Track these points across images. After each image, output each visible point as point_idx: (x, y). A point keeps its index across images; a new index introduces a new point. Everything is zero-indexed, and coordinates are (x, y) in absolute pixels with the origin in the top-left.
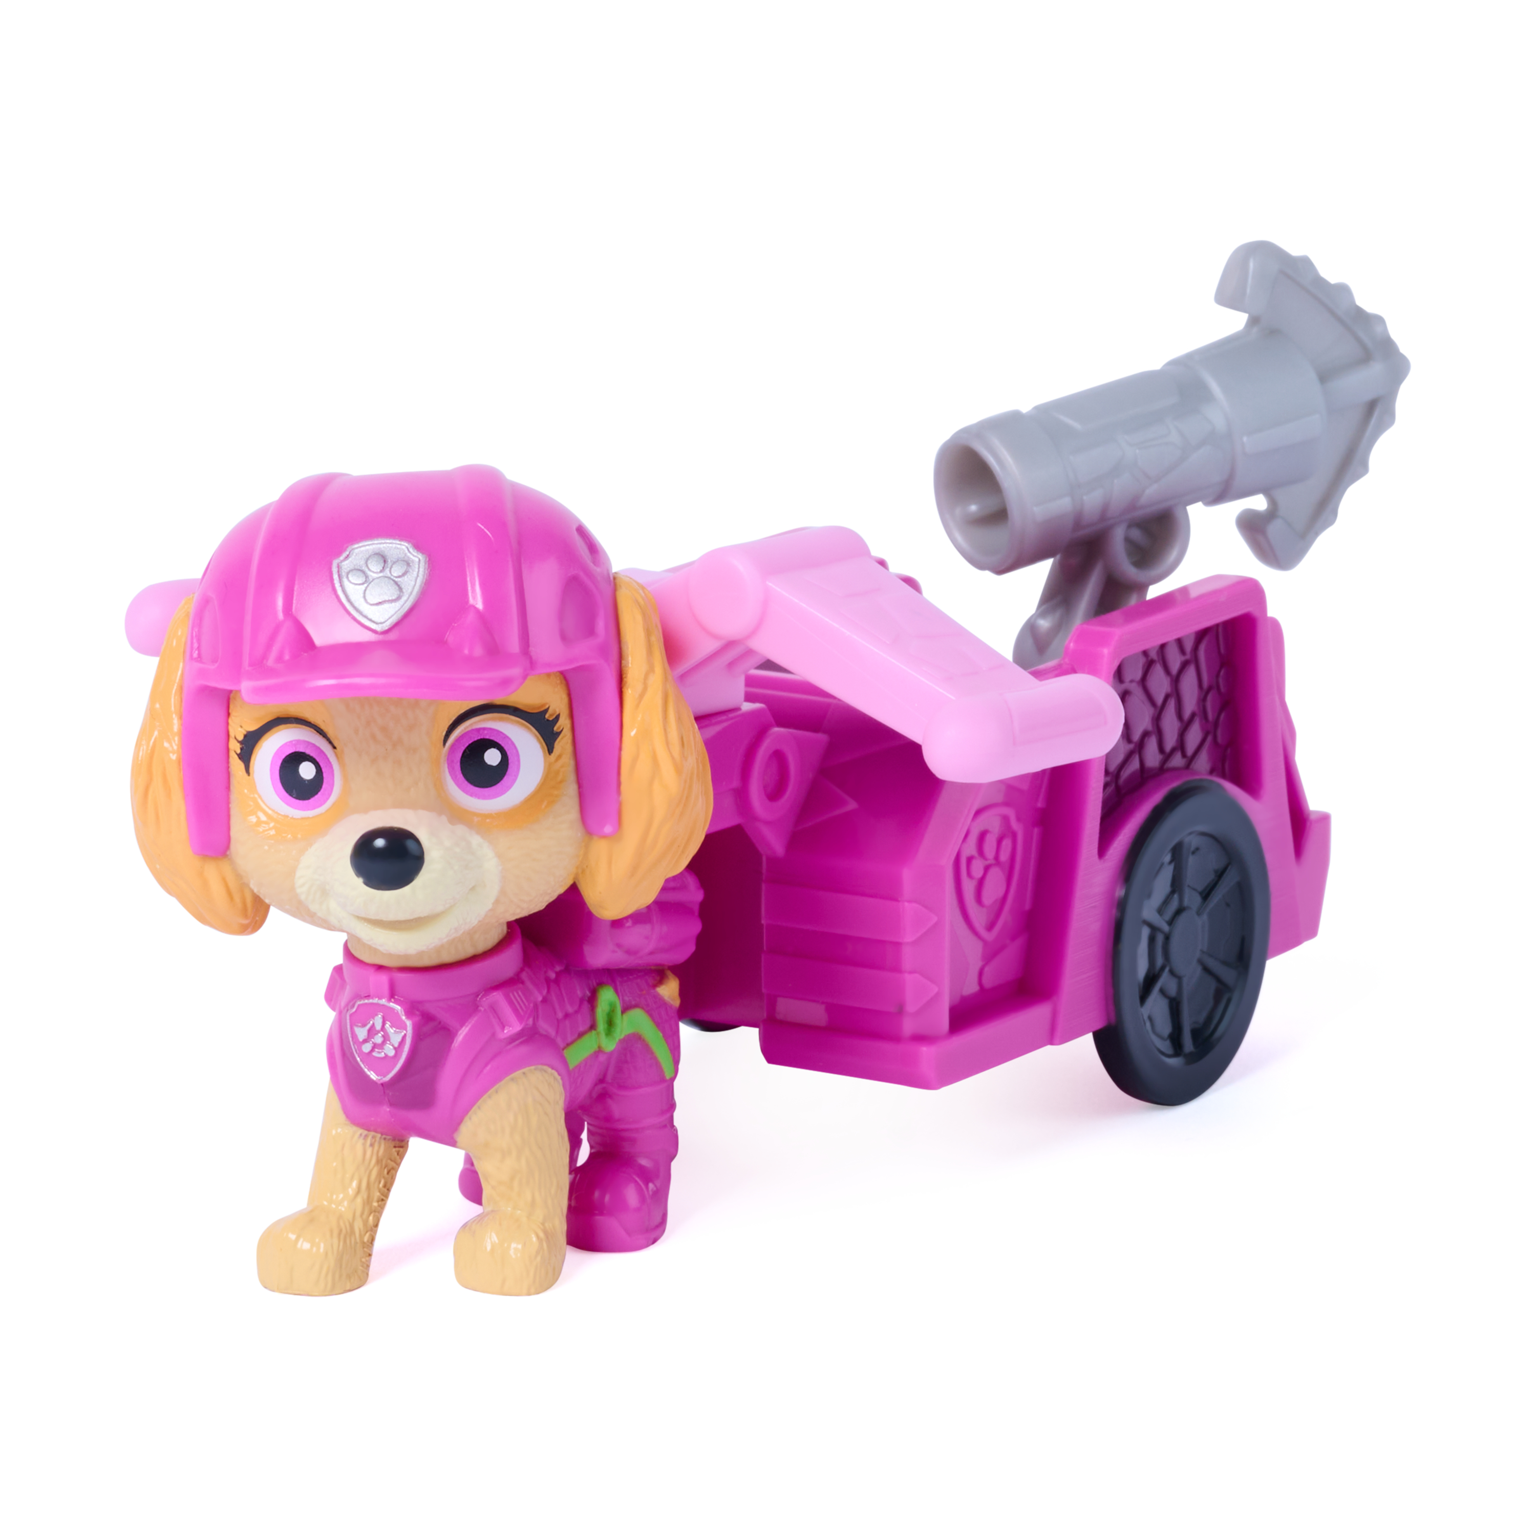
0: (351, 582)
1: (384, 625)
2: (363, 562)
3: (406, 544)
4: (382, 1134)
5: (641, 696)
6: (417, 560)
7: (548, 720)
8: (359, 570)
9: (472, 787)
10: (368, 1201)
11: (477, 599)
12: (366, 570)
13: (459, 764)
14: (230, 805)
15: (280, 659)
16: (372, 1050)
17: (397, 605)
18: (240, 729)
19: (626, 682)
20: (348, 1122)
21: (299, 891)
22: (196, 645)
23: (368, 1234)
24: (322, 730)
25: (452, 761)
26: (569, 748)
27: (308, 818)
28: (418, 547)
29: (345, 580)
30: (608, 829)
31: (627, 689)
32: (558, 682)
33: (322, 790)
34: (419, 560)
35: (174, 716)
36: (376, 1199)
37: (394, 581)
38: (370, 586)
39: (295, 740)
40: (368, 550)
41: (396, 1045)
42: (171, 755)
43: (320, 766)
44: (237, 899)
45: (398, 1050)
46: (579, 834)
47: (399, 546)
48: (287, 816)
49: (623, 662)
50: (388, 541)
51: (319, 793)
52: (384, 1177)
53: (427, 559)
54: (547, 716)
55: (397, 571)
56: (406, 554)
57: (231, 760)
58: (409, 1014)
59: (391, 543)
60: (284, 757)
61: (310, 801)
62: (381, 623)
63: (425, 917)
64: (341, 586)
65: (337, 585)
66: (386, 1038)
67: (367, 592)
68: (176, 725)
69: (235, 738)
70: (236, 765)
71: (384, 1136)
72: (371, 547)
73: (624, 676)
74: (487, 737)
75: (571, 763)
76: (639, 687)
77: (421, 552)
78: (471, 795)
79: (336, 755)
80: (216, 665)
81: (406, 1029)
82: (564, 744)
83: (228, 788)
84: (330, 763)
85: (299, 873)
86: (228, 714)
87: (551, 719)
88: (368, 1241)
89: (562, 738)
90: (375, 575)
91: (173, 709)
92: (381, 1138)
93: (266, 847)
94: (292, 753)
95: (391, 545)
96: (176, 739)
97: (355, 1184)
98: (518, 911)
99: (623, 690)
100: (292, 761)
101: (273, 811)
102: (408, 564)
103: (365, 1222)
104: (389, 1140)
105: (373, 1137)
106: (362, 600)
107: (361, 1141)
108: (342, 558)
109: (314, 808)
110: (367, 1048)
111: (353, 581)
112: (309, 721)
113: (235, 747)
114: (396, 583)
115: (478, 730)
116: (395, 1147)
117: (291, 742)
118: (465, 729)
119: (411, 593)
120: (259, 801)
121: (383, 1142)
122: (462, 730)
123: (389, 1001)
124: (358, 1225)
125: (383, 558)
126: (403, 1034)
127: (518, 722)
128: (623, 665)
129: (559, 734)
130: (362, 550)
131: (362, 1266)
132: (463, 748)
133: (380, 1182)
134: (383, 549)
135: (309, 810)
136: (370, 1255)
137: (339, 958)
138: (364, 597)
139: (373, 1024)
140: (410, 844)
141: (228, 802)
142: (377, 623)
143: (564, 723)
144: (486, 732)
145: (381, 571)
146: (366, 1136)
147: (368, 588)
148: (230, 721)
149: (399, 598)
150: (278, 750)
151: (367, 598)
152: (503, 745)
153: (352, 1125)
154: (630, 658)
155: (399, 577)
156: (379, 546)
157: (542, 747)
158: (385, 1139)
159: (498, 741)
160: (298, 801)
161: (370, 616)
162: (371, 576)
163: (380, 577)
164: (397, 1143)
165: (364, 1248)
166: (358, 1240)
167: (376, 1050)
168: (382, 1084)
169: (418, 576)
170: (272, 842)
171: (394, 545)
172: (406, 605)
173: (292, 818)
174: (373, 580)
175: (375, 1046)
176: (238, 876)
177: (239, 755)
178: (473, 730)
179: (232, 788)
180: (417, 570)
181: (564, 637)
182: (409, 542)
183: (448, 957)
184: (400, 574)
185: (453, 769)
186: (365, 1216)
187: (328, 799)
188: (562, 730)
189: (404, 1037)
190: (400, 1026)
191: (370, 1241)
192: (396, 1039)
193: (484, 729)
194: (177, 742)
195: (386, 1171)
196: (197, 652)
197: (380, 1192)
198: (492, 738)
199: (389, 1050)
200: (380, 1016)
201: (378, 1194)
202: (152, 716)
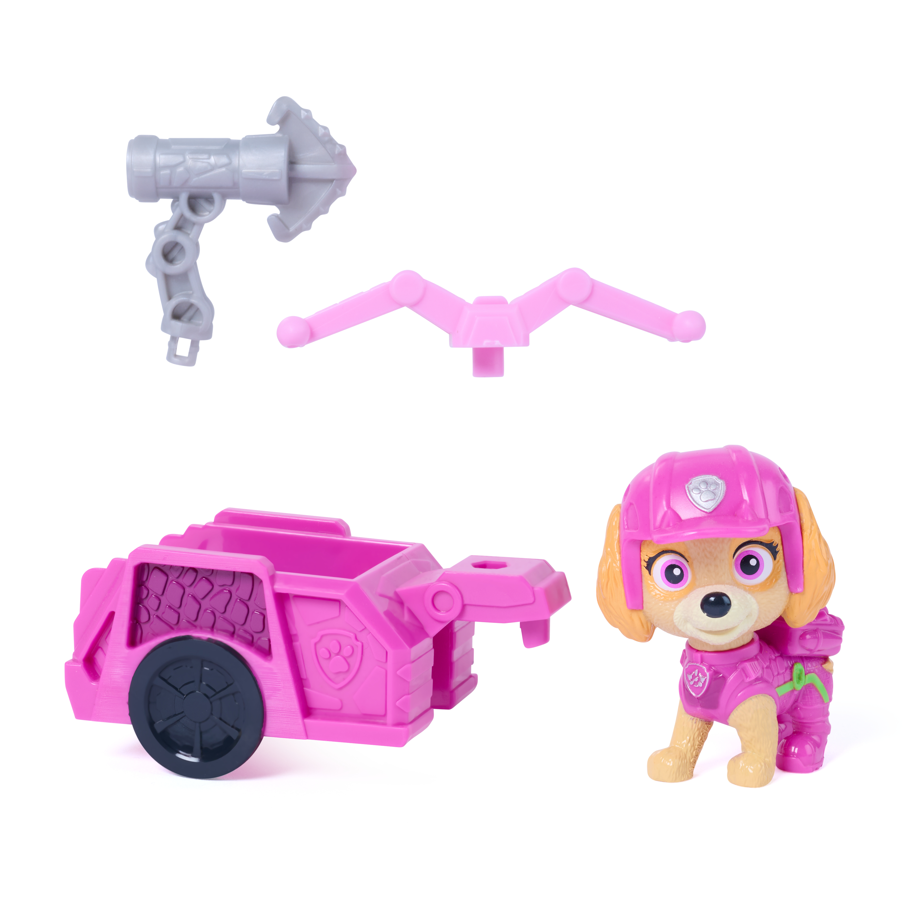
0: (694, 493)
1: (710, 510)
2: (698, 485)
3: (715, 477)
4: (700, 719)
5: (810, 534)
6: (720, 483)
7: (774, 546)
8: (697, 488)
9: (745, 575)
10: (693, 745)
11: (746, 496)
12: (700, 488)
13: (740, 565)
14: (643, 588)
15: (668, 525)
16: (694, 684)
17: (715, 501)
18: (646, 557)
19: (803, 530)
20: (686, 713)
21: (675, 621)
22: (626, 523)
23: (693, 759)
24: (682, 555)
25: (737, 565)
26: (782, 557)
27: (677, 591)
28: (721, 478)
29: (692, 493)
30: (799, 590)
31: (804, 532)
32: (777, 530)
33: (683, 579)
34: (721, 483)
35: (617, 553)
36: (697, 745)
37: (712, 492)
38: (702, 494)
39: (670, 560)
40: (699, 480)
41: (703, 682)
42: (617, 569)
43: (682, 569)
44: (645, 627)
45: (704, 684)
46: (788, 592)
47: (712, 478)
48: (668, 591)
49: (801, 521)
50: (707, 476)
51: (682, 581)
52: (701, 736)
53: (725, 482)
54: (773, 544)
55: (712, 488)
56: (715, 481)
57: (642, 569)
58: (709, 670)
59: (708, 477)
60: (666, 566)
61: (678, 584)
62: (709, 509)
63: (730, 629)
64: (690, 495)
65: (688, 495)
66: (699, 679)
67: (701, 497)
68: (618, 556)
69: (644, 560)
70: (645, 571)
71: (701, 719)
72: (701, 479)
73: (802, 527)
74: (751, 554)
75: (783, 563)
76: (809, 531)
77: (722, 480)
78: (745, 578)
79: (689, 565)
80: (637, 530)
81: (706, 676)
82: (780, 555)
83: (642, 581)
84: (686, 568)
85: (675, 614)
86: (641, 551)
87: (775, 546)
88: (693, 762)
89: (779, 553)
90: (704, 490)
91: (616, 550)
92: (699, 720)
93: (660, 604)
94: (670, 565)
95: (709, 478)
96: (618, 562)
97: (688, 738)
98: (763, 625)
99: (802, 533)
100: (670, 569)
101: (662, 589)
102: (717, 484)
103: (692, 754)
104: (703, 721)
105: (696, 719)
106: (700, 500)
107: (691, 721)
108: (689, 484)
109: (680, 587)
110: (692, 683)
111: (695, 493)
112: (676, 551)
113: (644, 564)
114: (713, 492)
115: (747, 551)
116: (706, 724)
117: (669, 560)
118: (741, 551)
119: (720, 496)
120: (656, 585)
121: (700, 722)
122: (740, 552)
123: (701, 664)
124: (689, 755)
125: (706, 483)
126: (705, 678)
127: (762, 548)
128: (801, 523)
129: (778, 551)
130: (696, 481)
131: (690, 772)
132: (741, 559)
133: (699, 738)
134: (705, 479)
135: (678, 588)
136: (694, 767)
137: (684, 647)
138: (700, 499)
139: (694, 673)
140: (725, 598)
141: (642, 587)
142: (707, 509)
143: (780, 548)
144: (750, 552)
145: (706, 488)
146: (693, 719)
147: (702, 495)
148: (641, 554)
149: (714, 499)
150: (664, 564)
151: (701, 499)
152: (757, 557)
153: (687, 714)
154: (804, 520)
155: (714, 490)
156: (704, 478)
157: (772, 557)
158: (701, 720)
159: (755, 556)
160: (673, 584)
161: (704, 506)
162: (702, 490)
163: (706, 490)
164: (707, 723)
165: (691, 764)
166: (688, 761)
167: (695, 684)
168: (697, 698)
169: (721, 489)
170: (663, 602)
171: (710, 477)
172: (718, 501)
173: (670, 592)
174: (703, 492)
175: (695, 682)
176: (646, 617)
177: (646, 567)
178: (744, 551)
179: (643, 581)
180: (721, 487)
181: (780, 512)
182: (716, 476)
183: (734, 646)
184: (714, 489)
185: (738, 568)
186: (692, 751)
187: (686, 583)
188: (779, 551)
189: (706, 680)
190: (705, 675)
191: (694, 762)
192: (703, 680)
193: (749, 551)
194: (619, 564)
195: (702, 734)
196: (626, 526)
197: (699, 742)
198: (752, 554)
199: (700, 685)
200: (697, 670)
201: (698, 743)
202: (606, 554)
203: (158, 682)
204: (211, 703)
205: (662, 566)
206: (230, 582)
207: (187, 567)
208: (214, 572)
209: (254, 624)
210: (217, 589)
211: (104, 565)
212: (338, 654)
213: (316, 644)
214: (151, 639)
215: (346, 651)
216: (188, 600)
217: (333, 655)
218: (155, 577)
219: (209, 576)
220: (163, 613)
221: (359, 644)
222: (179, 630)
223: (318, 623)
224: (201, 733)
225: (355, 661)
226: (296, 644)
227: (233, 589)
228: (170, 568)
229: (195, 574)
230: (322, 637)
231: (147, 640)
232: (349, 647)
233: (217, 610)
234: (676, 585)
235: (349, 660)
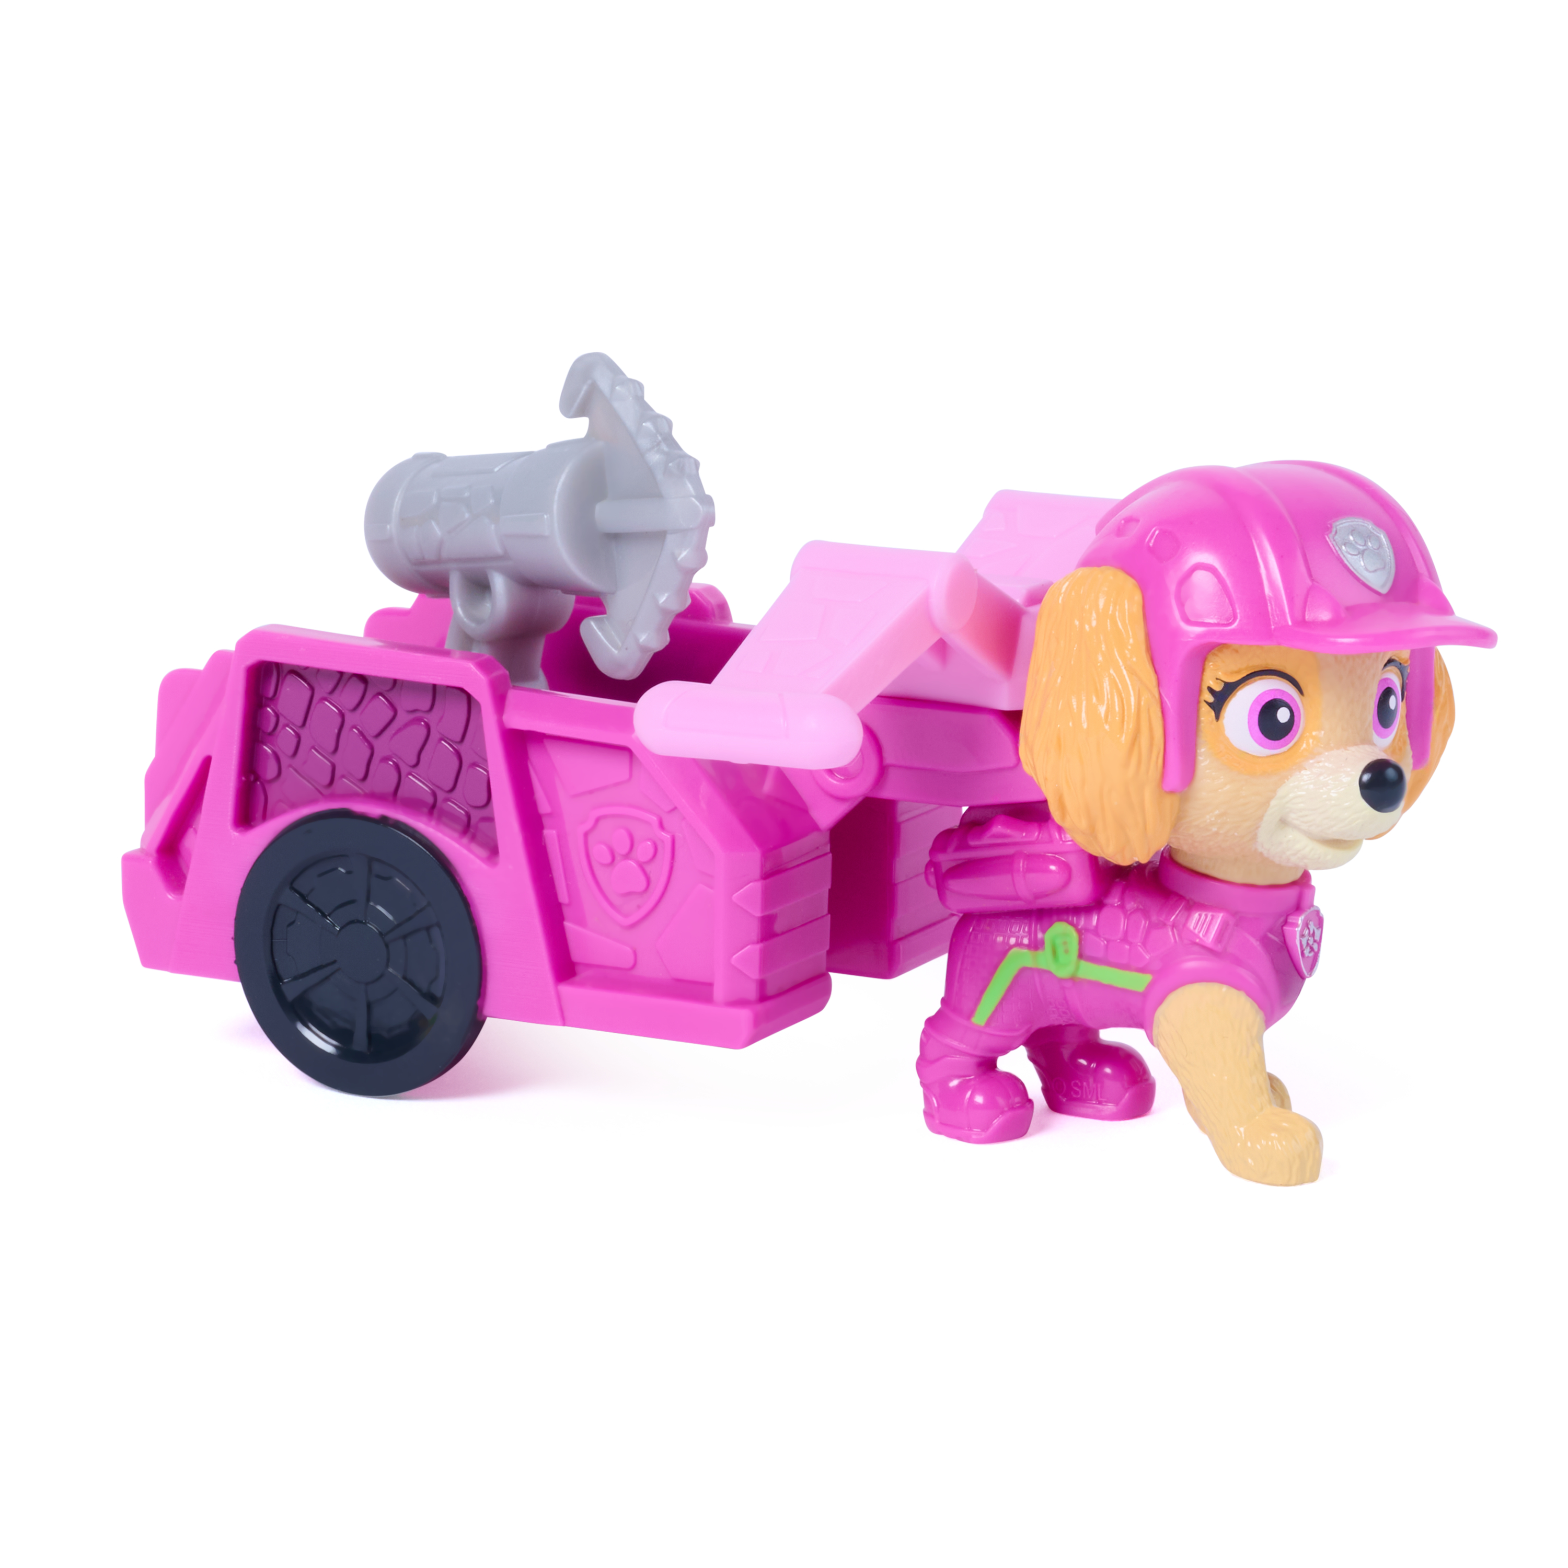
1: (1385, 589)
3: (1373, 524)
6: (1381, 535)
8: (1350, 543)
9: (1381, 727)
13: (1377, 708)
14: (1197, 747)
17: (1386, 572)
18: (1217, 681)
21: (1265, 819)
24: (1294, 680)
25: (1375, 706)
34: (1383, 536)
37: (1376, 552)
39: (1270, 690)
40: (1345, 527)
43: (1293, 711)
47: (1365, 525)
55: (1373, 545)
60: (1263, 703)
61: (1280, 740)
62: (1382, 588)
64: (1344, 556)
65: (1341, 556)
66: (1314, 939)
69: (1209, 689)
72: (1348, 524)
74: (1390, 686)
78: (1378, 734)
79: (1305, 702)
84: (1301, 708)
85: (1273, 803)
90: (1363, 548)
94: (1270, 701)
95: (1358, 523)
100: (1270, 707)
102: (1377, 538)
109: (1283, 747)
112: (1280, 672)
113: (1207, 698)
114: (1379, 554)
115: (1385, 680)
117: (1268, 691)
118: (1380, 678)
119: (1391, 562)
122: (1379, 680)
127: (1398, 674)
130: (1341, 528)
132: (1380, 695)
134: (1354, 526)
141: (1196, 745)
144: (1388, 682)
148: (1204, 675)
149: (1384, 567)
150: (1256, 698)
155: (1378, 550)
156: (1353, 523)
157: (1401, 694)
159: (1394, 689)
160: (1271, 741)
162: (1360, 548)
163: (1367, 550)
169: (1388, 549)
171: (1361, 524)
172: (1391, 572)
174: (1363, 552)
177: (1209, 704)
178: (1382, 680)
179: (1199, 732)
180: (1386, 543)
182: (1374, 522)
184: (1377, 547)
185: (1374, 712)
187: (1297, 739)
198: (1392, 687)
200: (1314, 921)
203: (289, 898)
204: (387, 946)
205: (1255, 701)
206: (427, 705)
207: (348, 673)
208: (398, 685)
209: (469, 789)
210: (402, 718)
211: (199, 663)
212: (627, 856)
213: (586, 835)
214: (283, 812)
215: (644, 850)
216: (350, 737)
217: (618, 858)
218: (288, 689)
219: (388, 691)
220: (305, 762)
221: (666, 836)
222: (333, 797)
223: (591, 792)
224: (369, 1006)
225: (658, 871)
226: (550, 834)
227: (432, 718)
228: (317, 673)
229: (361, 686)
230: (597, 820)
231: (274, 815)
232: (649, 843)
233: (403, 760)
234: (1277, 742)
235: (648, 868)
